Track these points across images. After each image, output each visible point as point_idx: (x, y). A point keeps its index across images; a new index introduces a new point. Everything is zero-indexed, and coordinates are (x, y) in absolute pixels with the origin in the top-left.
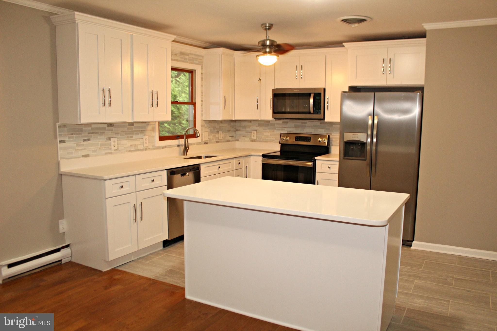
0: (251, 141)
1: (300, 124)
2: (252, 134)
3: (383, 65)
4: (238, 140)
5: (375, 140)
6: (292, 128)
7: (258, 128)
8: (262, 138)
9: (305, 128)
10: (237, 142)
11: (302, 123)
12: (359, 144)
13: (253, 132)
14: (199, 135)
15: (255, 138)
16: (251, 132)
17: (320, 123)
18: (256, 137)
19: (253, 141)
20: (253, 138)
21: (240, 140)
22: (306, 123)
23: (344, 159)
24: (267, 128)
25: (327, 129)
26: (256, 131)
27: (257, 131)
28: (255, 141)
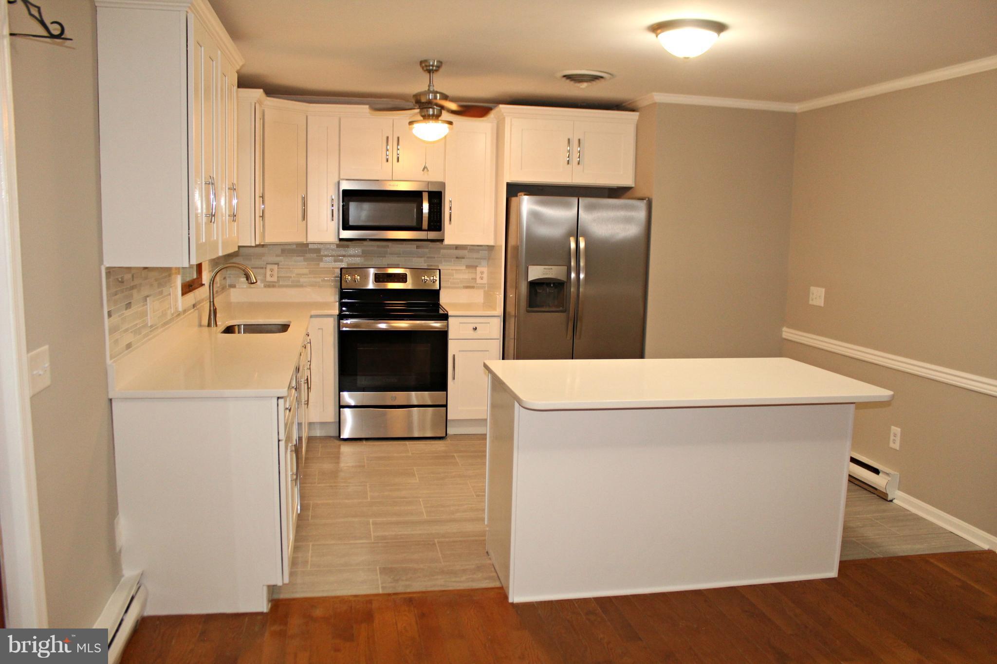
0: (265, 287)
1: (376, 249)
2: (268, 273)
3: (568, 149)
4: (234, 286)
5: (582, 276)
6: (358, 256)
7: (281, 259)
8: (291, 280)
9: (385, 257)
10: (232, 290)
11: (378, 246)
12: (552, 285)
13: (269, 267)
14: (255, 281)
15: (275, 279)
16: (266, 268)
17: (415, 246)
18: (278, 277)
19: (270, 285)
20: (269, 278)
21: (237, 284)
22: (388, 246)
23: (528, 311)
24: (302, 258)
25: (428, 257)
26: (278, 264)
27: (278, 266)
28: (274, 286)
